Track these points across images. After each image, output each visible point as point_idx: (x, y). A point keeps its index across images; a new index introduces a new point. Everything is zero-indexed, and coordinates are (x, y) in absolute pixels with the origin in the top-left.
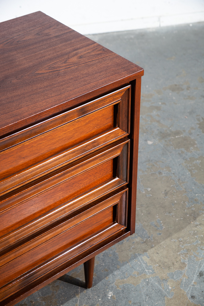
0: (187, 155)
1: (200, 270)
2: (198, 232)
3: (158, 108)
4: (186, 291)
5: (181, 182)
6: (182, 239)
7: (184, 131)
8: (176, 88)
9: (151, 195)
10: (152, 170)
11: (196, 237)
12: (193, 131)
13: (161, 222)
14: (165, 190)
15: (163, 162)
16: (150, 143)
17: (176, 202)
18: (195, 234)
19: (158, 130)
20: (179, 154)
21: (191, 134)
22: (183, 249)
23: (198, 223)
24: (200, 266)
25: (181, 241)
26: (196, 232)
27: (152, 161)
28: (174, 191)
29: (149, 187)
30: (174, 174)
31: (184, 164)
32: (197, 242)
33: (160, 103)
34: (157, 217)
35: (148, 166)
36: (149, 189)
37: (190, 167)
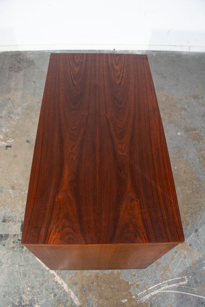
0: (198, 146)
1: (196, 228)
2: (198, 202)
3: (185, 109)
4: (187, 241)
5: (193, 165)
6: (190, 206)
7: (198, 129)
8: (195, 97)
9: (176, 172)
10: (179, 154)
11: (197, 205)
12: (203, 130)
13: (180, 192)
14: (184, 170)
15: (185, 150)
16: (179, 134)
17: (189, 179)
18: (197, 203)
19: (184, 125)
20: (194, 145)
21: (201, 131)
22: (190, 213)
23: (199, 196)
24: (197, 226)
25: (189, 207)
26: (197, 202)
27: (179, 147)
28: (189, 171)
29: (176, 166)
30: (190, 159)
31: (196, 153)
32: (197, 209)
33: (186, 106)
34: (178, 188)
35: (176, 151)
36: (176, 168)
37: (199, 155)
